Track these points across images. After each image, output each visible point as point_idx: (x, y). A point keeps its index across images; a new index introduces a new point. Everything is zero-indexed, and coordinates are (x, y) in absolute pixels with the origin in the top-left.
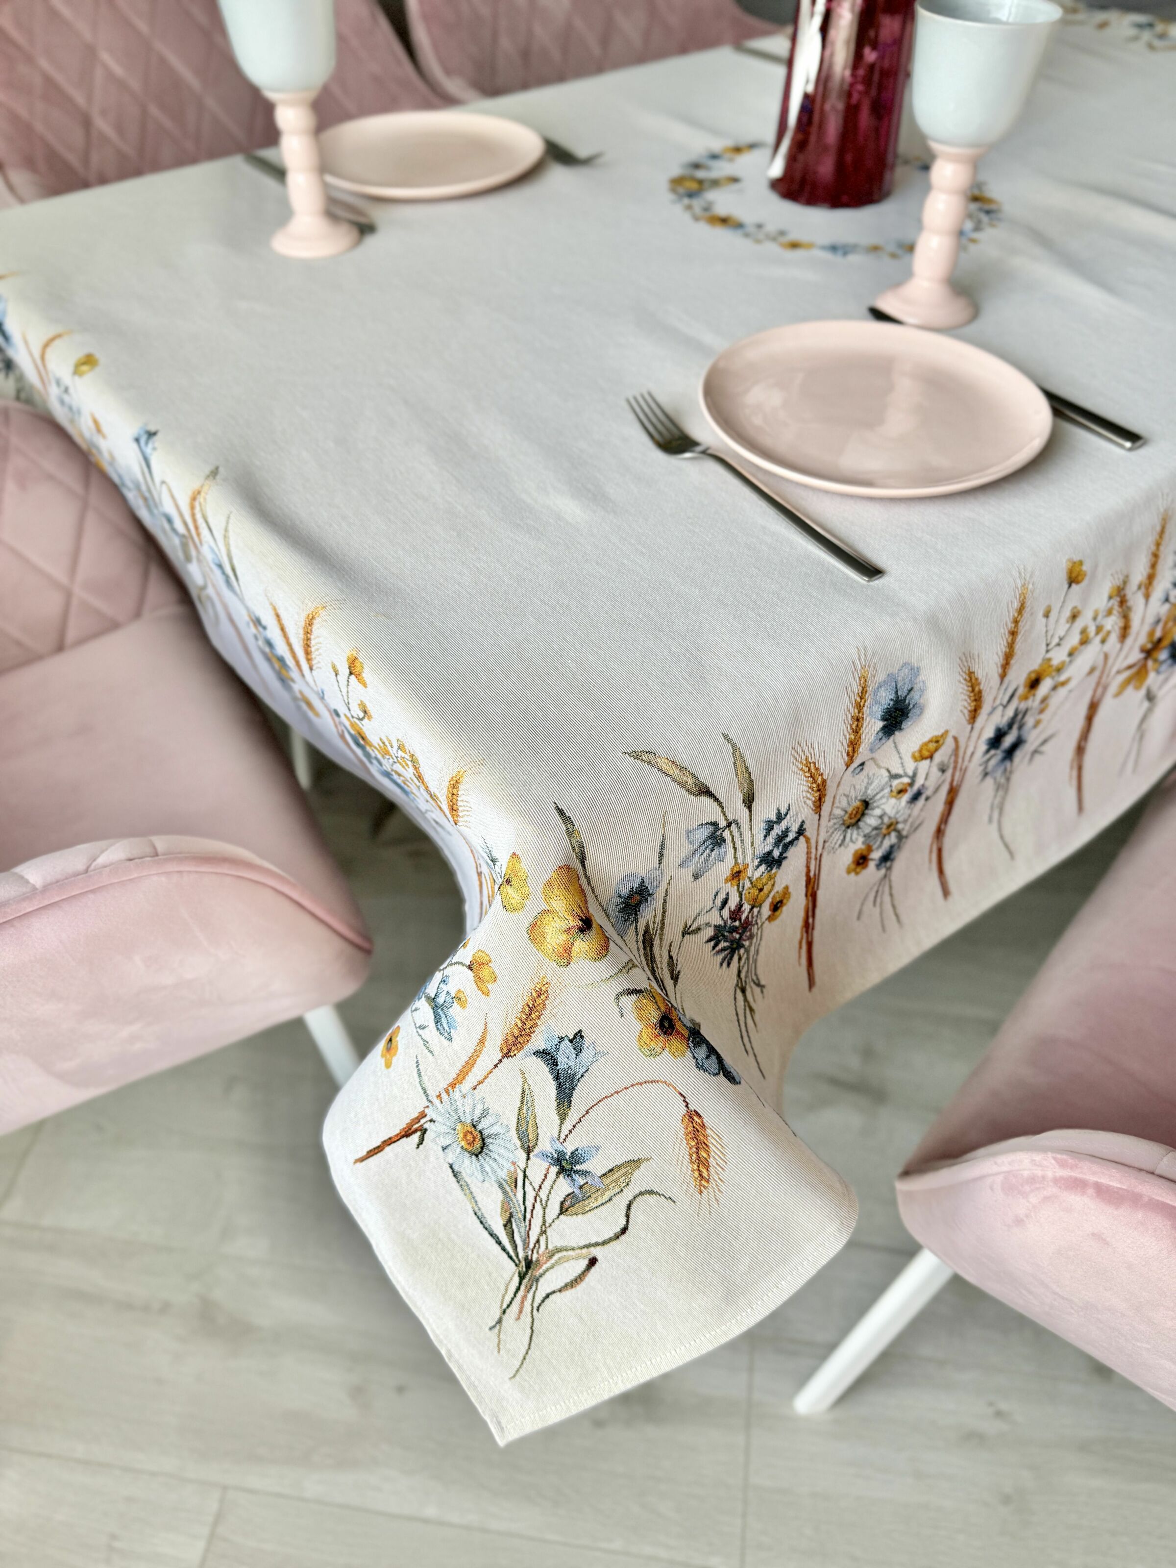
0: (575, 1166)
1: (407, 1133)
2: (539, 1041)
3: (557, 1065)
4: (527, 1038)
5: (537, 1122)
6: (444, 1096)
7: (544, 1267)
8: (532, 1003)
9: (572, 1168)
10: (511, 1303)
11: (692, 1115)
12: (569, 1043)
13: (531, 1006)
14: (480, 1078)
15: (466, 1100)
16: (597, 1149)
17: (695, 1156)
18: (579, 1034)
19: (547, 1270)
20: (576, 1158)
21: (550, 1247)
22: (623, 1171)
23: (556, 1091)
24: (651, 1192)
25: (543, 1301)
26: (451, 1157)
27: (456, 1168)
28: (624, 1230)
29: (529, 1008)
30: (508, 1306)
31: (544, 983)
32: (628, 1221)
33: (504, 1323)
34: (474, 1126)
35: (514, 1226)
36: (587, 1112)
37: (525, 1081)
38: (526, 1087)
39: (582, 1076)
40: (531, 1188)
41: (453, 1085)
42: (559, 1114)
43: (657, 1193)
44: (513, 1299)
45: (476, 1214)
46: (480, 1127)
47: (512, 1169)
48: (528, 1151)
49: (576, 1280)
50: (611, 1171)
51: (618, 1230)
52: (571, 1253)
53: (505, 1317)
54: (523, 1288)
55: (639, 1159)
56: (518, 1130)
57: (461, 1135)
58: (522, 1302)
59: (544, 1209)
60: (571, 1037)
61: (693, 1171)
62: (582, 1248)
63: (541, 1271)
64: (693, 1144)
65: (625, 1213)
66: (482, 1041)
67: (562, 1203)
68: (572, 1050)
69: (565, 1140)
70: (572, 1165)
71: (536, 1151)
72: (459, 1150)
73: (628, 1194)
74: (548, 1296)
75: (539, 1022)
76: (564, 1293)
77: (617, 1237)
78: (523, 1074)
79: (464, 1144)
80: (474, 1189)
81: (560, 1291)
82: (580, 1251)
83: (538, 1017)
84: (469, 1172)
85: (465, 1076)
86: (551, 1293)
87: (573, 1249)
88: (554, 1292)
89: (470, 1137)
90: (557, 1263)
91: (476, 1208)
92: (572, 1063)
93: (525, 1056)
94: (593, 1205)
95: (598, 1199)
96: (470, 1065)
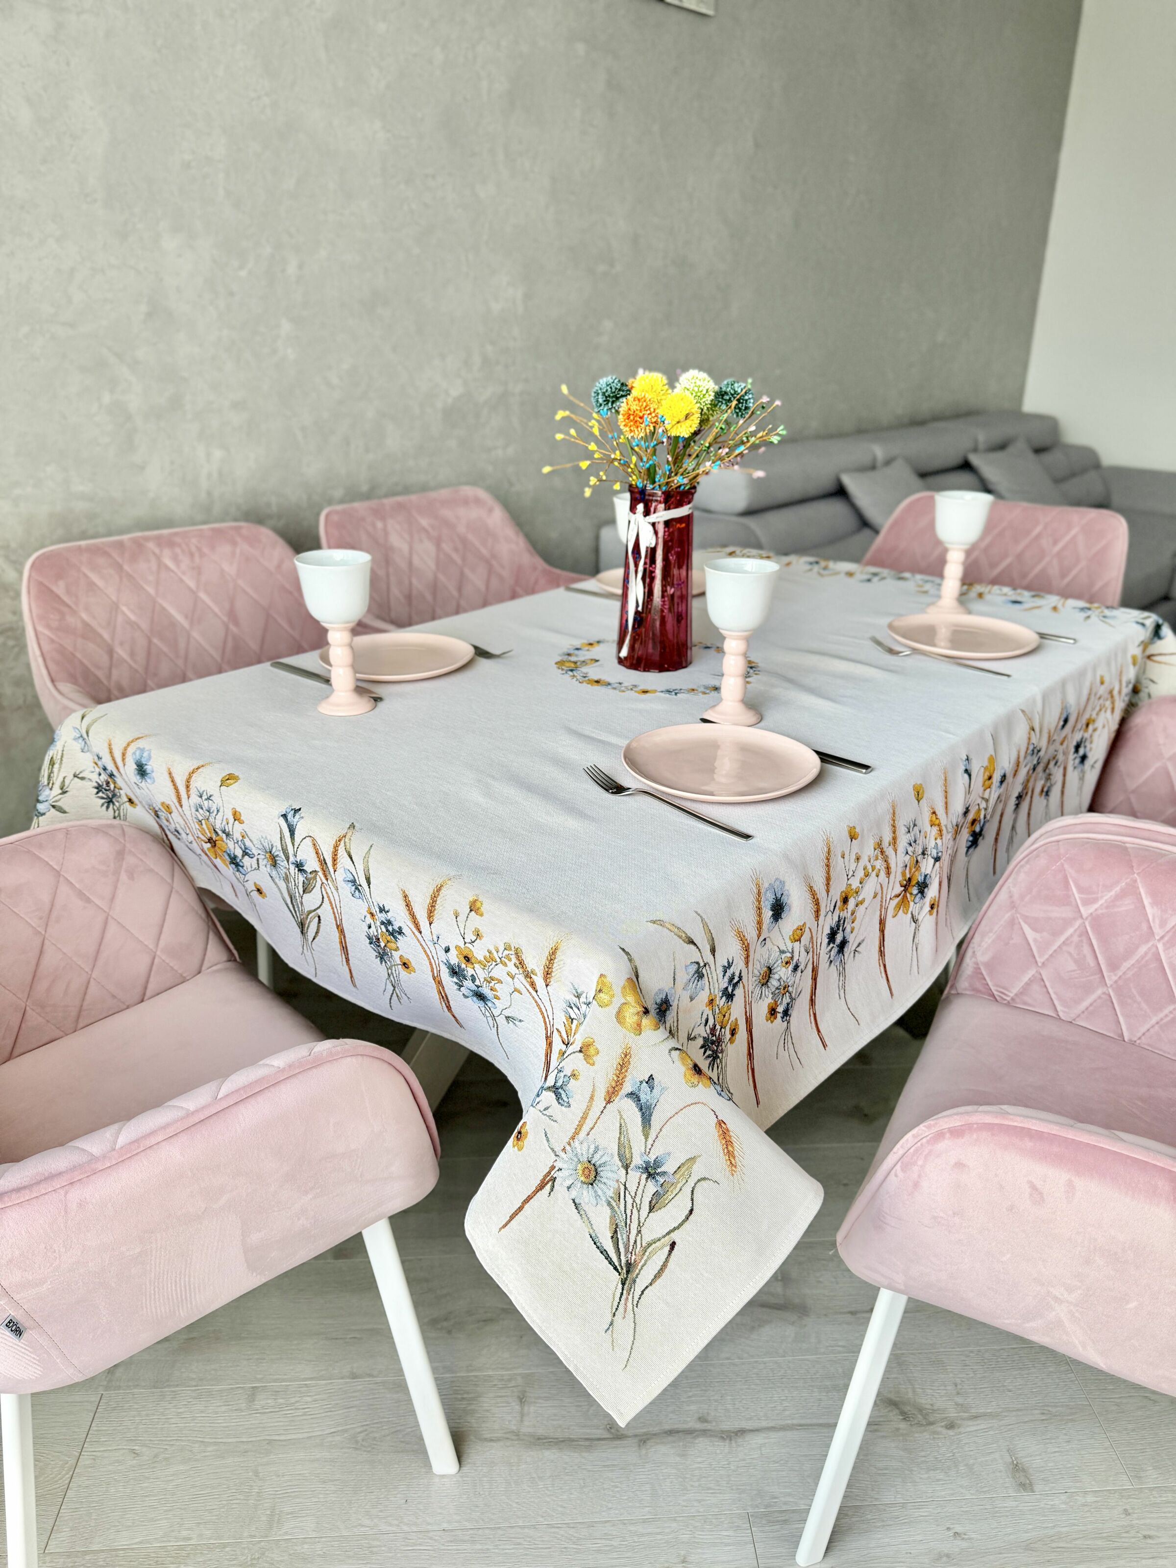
0: (657, 1170)
1: (541, 1187)
2: (628, 1088)
3: (640, 1101)
4: (620, 1086)
5: (631, 1144)
6: (568, 1148)
7: (640, 1265)
8: (622, 1062)
9: (655, 1172)
10: (618, 1306)
11: (720, 1123)
12: (646, 1084)
13: (621, 1064)
14: (591, 1126)
15: (583, 1146)
16: (669, 1154)
17: (726, 1150)
18: (651, 1077)
19: (643, 1266)
20: (657, 1163)
21: (644, 1245)
22: (685, 1167)
23: (641, 1119)
24: (704, 1179)
25: (640, 1298)
26: (574, 1193)
27: (577, 1201)
28: (691, 1211)
30: (617, 1309)
31: (628, 1048)
32: (693, 1204)
33: (615, 1323)
34: (590, 1162)
35: (619, 1236)
36: (661, 1130)
37: (621, 1118)
38: (622, 1121)
39: (656, 1105)
40: (630, 1197)
41: (573, 1138)
42: (644, 1135)
43: (708, 1179)
44: (619, 1303)
45: (591, 1237)
46: (593, 1162)
47: (616, 1186)
48: (626, 1167)
49: (661, 1269)
50: (679, 1168)
51: (687, 1212)
52: (658, 1244)
53: (615, 1319)
54: (625, 1292)
55: (695, 1156)
56: (618, 1155)
57: (581, 1172)
58: (626, 1304)
59: (639, 1211)
60: (647, 1080)
61: (726, 1160)
62: (664, 1237)
63: (636, 1273)
64: (724, 1142)
65: (691, 1197)
66: (592, 1097)
67: (650, 1202)
68: (648, 1088)
69: (649, 1152)
70: (655, 1170)
71: (632, 1166)
72: (579, 1184)
73: (691, 1183)
74: (643, 1292)
75: (627, 1074)
76: (653, 1285)
77: (687, 1218)
78: (620, 1112)
79: (583, 1179)
80: (590, 1215)
81: (651, 1284)
82: (663, 1240)
83: (626, 1071)
84: (586, 1200)
85: (580, 1129)
86: (644, 1290)
87: (659, 1240)
88: (647, 1287)
89: (587, 1171)
90: (648, 1258)
91: (591, 1231)
92: (648, 1098)
93: (621, 1099)
94: (670, 1197)
95: (672, 1193)
96: (584, 1118)
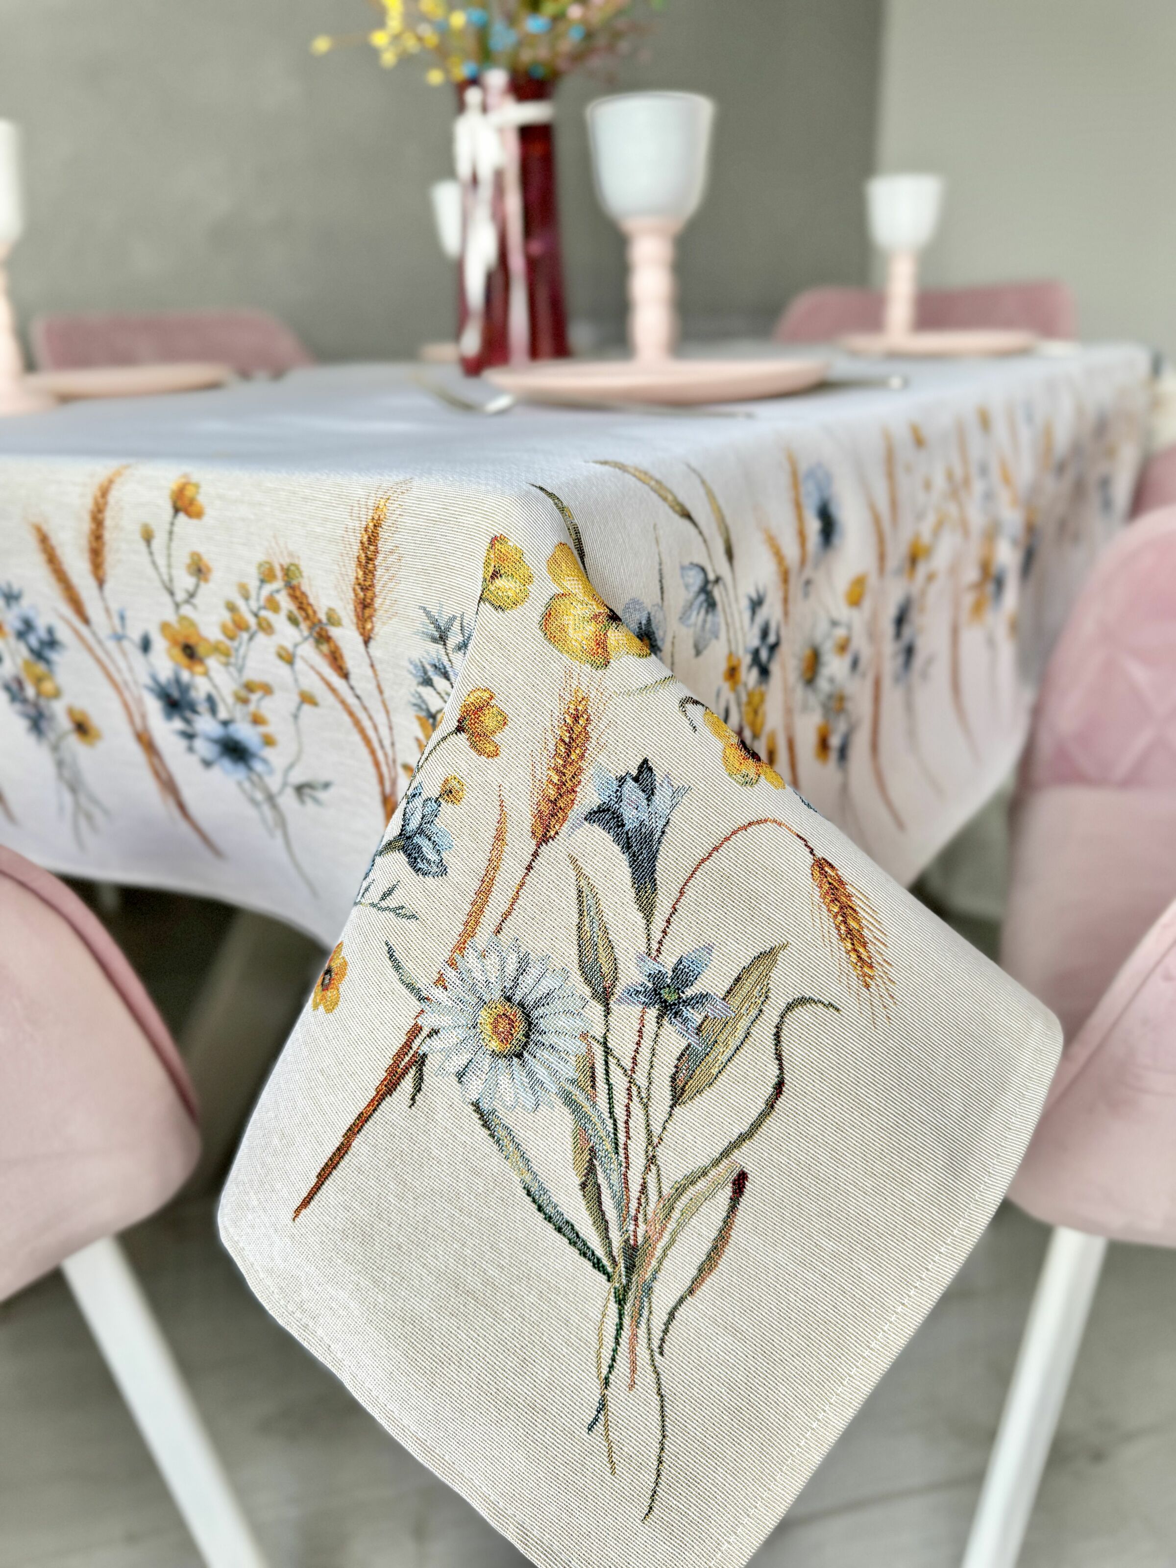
0: (683, 992)
1: (389, 1087)
2: (589, 797)
3: (623, 825)
4: (570, 796)
5: (611, 938)
6: (451, 974)
7: (661, 1245)
8: (568, 735)
9: (679, 998)
10: (613, 1359)
11: (821, 865)
12: (633, 783)
13: (567, 740)
14: (504, 908)
15: (487, 962)
16: (709, 949)
17: (843, 927)
18: (645, 767)
19: (665, 1254)
20: (682, 976)
21: (666, 1191)
22: (753, 978)
23: (630, 870)
24: (802, 1001)
25: (666, 1331)
26: (475, 1087)
27: (485, 1106)
28: (779, 1087)
29: (566, 744)
30: (611, 1367)
31: (580, 699)
32: (781, 1068)
33: (611, 1406)
34: (509, 999)
35: (601, 1180)
36: (682, 893)
37: (580, 873)
38: (583, 883)
39: (663, 832)
40: (619, 1071)
42: (642, 909)
43: (811, 1000)
44: (615, 1351)
45: (529, 1194)
46: (517, 998)
47: (584, 1049)
48: (604, 997)
49: (715, 1248)
50: (738, 979)
51: (770, 1091)
52: (702, 1184)
53: (610, 1392)
54: (627, 1321)
55: (772, 949)
56: (582, 968)
57: (488, 1029)
58: (632, 1351)
59: (646, 1106)
60: (634, 773)
61: (848, 952)
62: (716, 1162)
63: (650, 1269)
64: (836, 910)
65: (774, 1052)
66: (499, 837)
67: (673, 1079)
68: (640, 793)
69: (658, 951)
70: (678, 993)
71: (619, 990)
72: (487, 1060)
73: (771, 1015)
74: (672, 1315)
75: (583, 764)
76: (698, 1293)
77: (771, 1105)
78: (574, 861)
79: (495, 1045)
80: (521, 1135)
81: (691, 1291)
82: (713, 1173)
83: (582, 757)
84: (509, 1100)
85: (477, 923)
86: (675, 1308)
87: (704, 1173)
88: (681, 1300)
89: (503, 1026)
90: (681, 1225)
91: (528, 1178)
92: (644, 816)
93: (573, 828)
94: (723, 1058)
95: (727, 1045)
96: (484, 892)
